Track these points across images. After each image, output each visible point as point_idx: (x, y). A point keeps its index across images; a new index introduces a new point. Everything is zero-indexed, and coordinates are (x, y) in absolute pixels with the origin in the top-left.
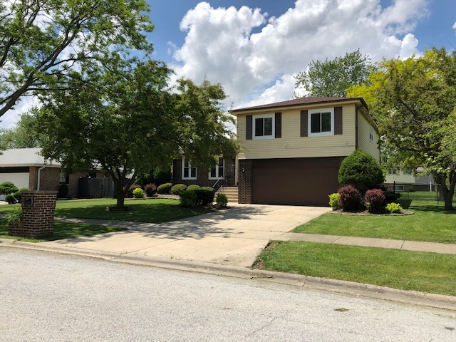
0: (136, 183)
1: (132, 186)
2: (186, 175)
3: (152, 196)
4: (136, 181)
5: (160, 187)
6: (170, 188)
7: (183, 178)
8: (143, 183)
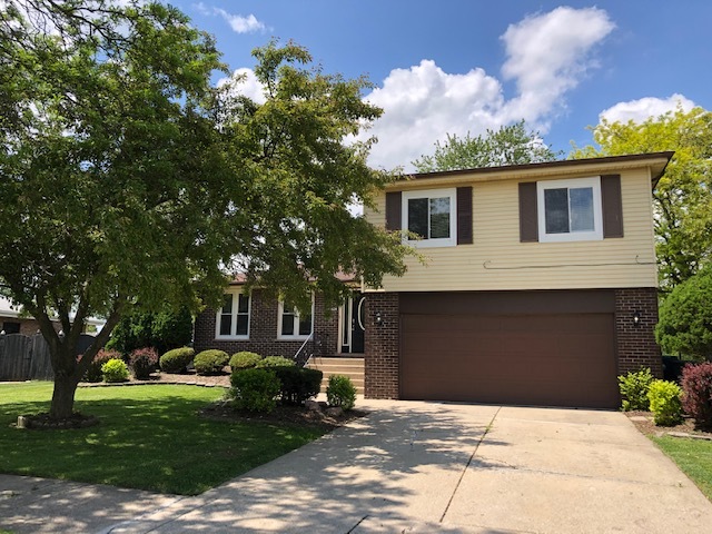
0: (110, 347)
1: (101, 354)
2: (226, 330)
3: (147, 378)
4: (111, 342)
5: (167, 355)
6: (191, 358)
7: (219, 337)
8: (127, 347)
